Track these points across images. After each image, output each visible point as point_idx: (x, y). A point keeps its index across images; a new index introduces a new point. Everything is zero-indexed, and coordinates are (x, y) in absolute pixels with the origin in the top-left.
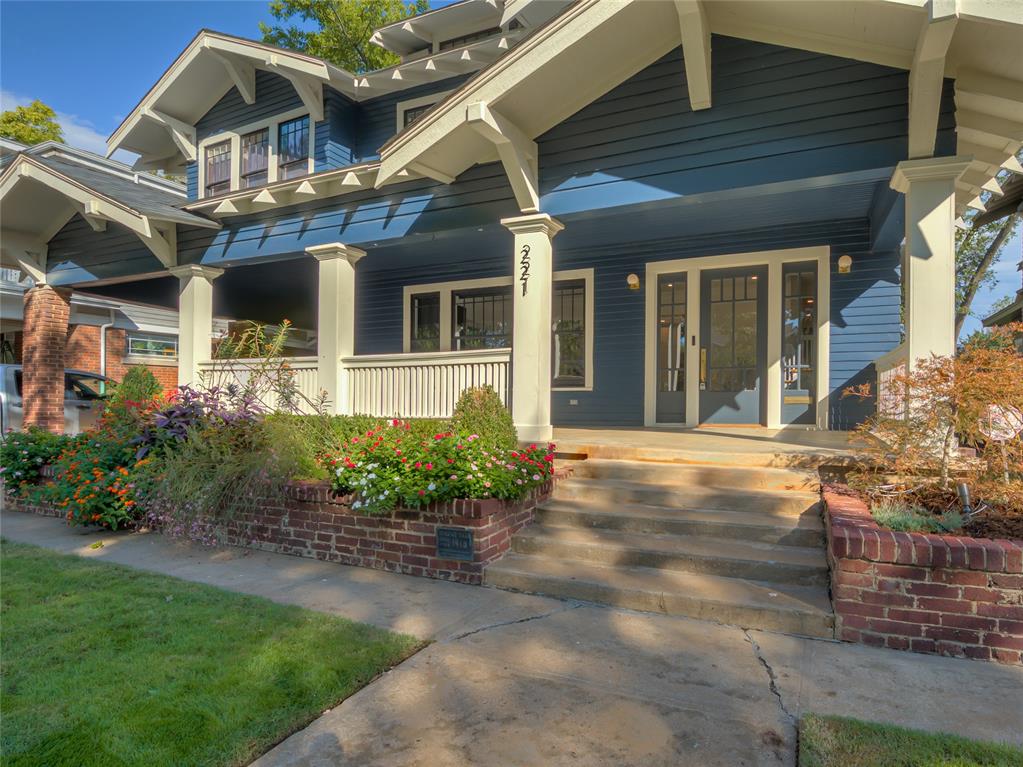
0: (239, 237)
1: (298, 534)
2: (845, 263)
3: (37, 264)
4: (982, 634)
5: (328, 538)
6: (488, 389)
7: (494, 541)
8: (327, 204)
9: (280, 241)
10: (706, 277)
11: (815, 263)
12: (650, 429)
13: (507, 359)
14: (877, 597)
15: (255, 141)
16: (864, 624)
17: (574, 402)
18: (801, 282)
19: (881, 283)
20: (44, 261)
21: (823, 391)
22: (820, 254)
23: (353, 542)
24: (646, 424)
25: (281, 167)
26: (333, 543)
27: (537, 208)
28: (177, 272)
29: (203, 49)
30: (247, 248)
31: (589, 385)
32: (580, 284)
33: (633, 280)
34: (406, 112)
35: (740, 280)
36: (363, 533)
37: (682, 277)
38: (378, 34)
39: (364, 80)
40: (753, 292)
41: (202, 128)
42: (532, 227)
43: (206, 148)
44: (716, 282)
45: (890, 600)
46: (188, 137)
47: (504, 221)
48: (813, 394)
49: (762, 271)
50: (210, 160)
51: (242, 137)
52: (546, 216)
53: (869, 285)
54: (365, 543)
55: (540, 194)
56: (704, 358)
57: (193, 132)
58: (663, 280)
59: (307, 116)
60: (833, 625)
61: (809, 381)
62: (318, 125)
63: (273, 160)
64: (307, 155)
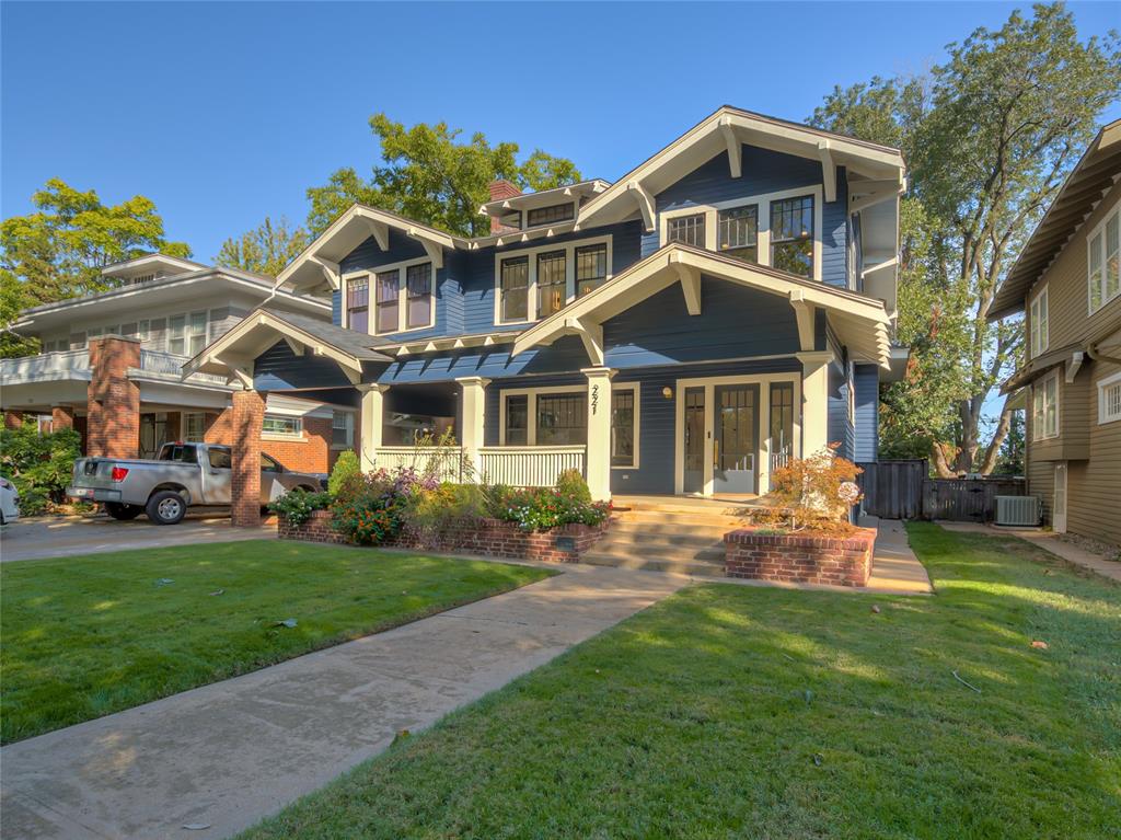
0: (406, 367)
1: (482, 544)
3: (246, 371)
4: (776, 570)
5: (499, 545)
6: (576, 471)
7: (583, 544)
8: (468, 351)
9: (437, 373)
10: (718, 390)
11: (792, 383)
12: (679, 496)
13: (583, 451)
14: (740, 558)
15: (389, 278)
16: (736, 569)
17: (625, 477)
20: (252, 372)
23: (513, 546)
24: (676, 492)
25: (408, 299)
26: (502, 547)
27: (602, 364)
28: (359, 388)
29: (356, 216)
30: (412, 375)
31: (636, 465)
32: (630, 393)
33: (667, 392)
34: (502, 261)
35: (742, 393)
36: (519, 542)
37: (702, 390)
38: (484, 207)
39: (476, 244)
40: (750, 401)
41: (345, 265)
42: (600, 374)
43: (348, 281)
44: (725, 394)
45: (744, 559)
46: (335, 272)
47: (582, 370)
49: (756, 388)
50: (351, 290)
51: (378, 275)
52: (608, 369)
54: (520, 546)
55: (604, 350)
56: (717, 447)
57: (338, 267)
58: (688, 391)
59: (430, 263)
60: (724, 570)
62: (438, 270)
63: (403, 294)
64: (430, 293)
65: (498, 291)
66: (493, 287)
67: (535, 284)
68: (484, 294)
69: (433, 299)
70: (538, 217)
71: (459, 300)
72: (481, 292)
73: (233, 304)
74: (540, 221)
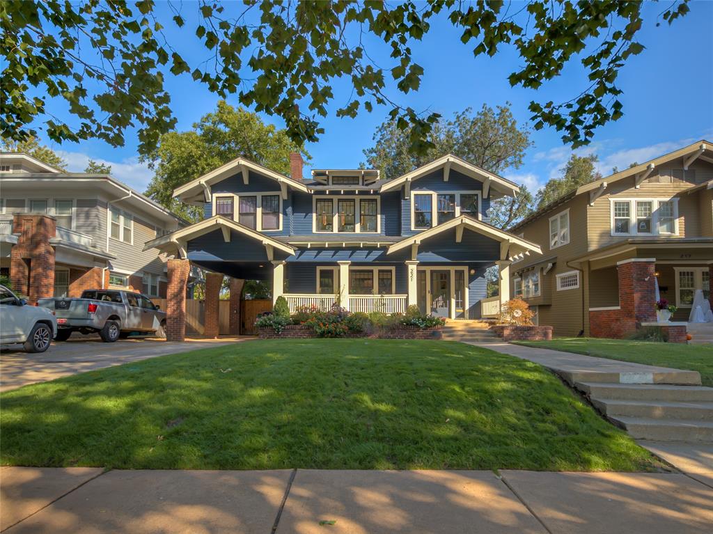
2: (473, 272)
9: (325, 258)
10: (433, 272)
11: (464, 271)
15: (249, 200)
18: (460, 275)
19: (480, 278)
21: (467, 307)
22: (466, 269)
25: (262, 213)
27: (416, 259)
28: (273, 262)
29: (239, 165)
30: (309, 258)
34: (317, 200)
37: (424, 271)
41: (215, 188)
43: (217, 197)
48: (464, 309)
49: (450, 271)
50: (219, 203)
51: (240, 197)
52: (419, 262)
53: (477, 278)
56: (432, 297)
57: (210, 189)
59: (279, 196)
61: (463, 305)
62: (284, 201)
63: (259, 211)
64: (279, 212)
65: (314, 215)
66: (312, 213)
67: (337, 214)
68: (306, 215)
69: (281, 216)
70: (338, 180)
71: (291, 217)
72: (304, 214)
73: (99, 198)
74: (339, 182)
